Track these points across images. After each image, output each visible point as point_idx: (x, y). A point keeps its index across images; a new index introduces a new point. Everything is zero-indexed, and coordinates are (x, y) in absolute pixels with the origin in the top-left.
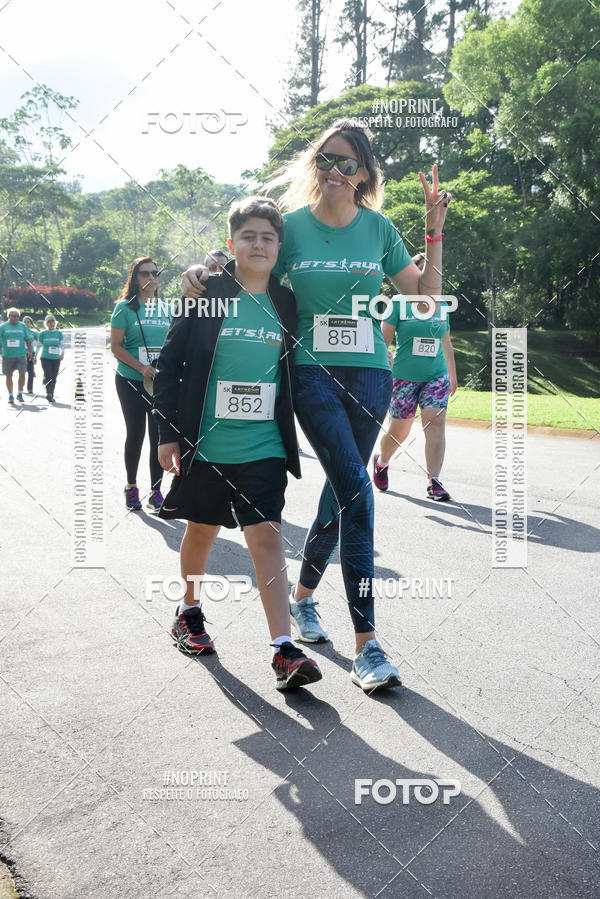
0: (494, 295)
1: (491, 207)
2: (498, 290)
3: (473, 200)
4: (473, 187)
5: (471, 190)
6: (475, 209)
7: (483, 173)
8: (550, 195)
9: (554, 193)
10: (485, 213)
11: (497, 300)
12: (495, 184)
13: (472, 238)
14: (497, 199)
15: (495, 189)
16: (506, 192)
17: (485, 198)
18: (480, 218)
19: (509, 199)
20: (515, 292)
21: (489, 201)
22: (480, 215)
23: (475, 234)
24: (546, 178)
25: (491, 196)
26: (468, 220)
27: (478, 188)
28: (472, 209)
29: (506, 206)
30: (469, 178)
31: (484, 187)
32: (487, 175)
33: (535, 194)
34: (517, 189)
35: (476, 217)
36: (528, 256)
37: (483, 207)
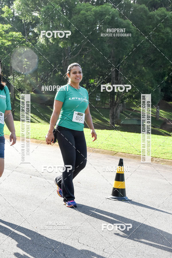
0: (14, 78)
1: (13, 41)
2: (15, 76)
3: (5, 37)
4: (5, 31)
5: (4, 32)
6: (5, 41)
7: (9, 26)
8: (37, 38)
9: (39, 38)
10: (10, 43)
11: (15, 81)
12: (14, 31)
13: (4, 53)
14: (15, 38)
15: (14, 33)
16: (19, 35)
17: (10, 37)
18: (8, 45)
19: (20, 38)
20: (22, 77)
21: (12, 38)
22: (8, 44)
23: (6, 52)
24: (36, 30)
25: (12, 36)
26: (2, 45)
27: (7, 32)
28: (4, 41)
29: (19, 41)
30: (3, 27)
31: (9, 32)
32: (11, 27)
33: (31, 36)
34: (24, 34)
35: (6, 45)
36: (28, 63)
37: (9, 41)
